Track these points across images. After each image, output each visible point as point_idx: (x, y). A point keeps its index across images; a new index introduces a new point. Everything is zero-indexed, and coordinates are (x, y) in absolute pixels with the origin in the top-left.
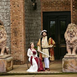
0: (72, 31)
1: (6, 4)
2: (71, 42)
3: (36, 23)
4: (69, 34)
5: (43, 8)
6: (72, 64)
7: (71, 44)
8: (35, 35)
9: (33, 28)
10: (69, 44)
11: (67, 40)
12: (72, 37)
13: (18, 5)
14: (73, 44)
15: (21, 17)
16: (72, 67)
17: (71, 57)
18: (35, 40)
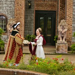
0: (64, 25)
1: (10, 3)
2: (63, 33)
3: (30, 18)
4: (61, 27)
5: (36, 7)
6: (63, 48)
7: (63, 34)
8: (29, 26)
9: (28, 21)
10: (61, 34)
11: (60, 31)
12: (63, 29)
13: (21, 5)
14: (64, 34)
15: (22, 13)
16: (63, 50)
17: (62, 43)
18: (29, 30)
